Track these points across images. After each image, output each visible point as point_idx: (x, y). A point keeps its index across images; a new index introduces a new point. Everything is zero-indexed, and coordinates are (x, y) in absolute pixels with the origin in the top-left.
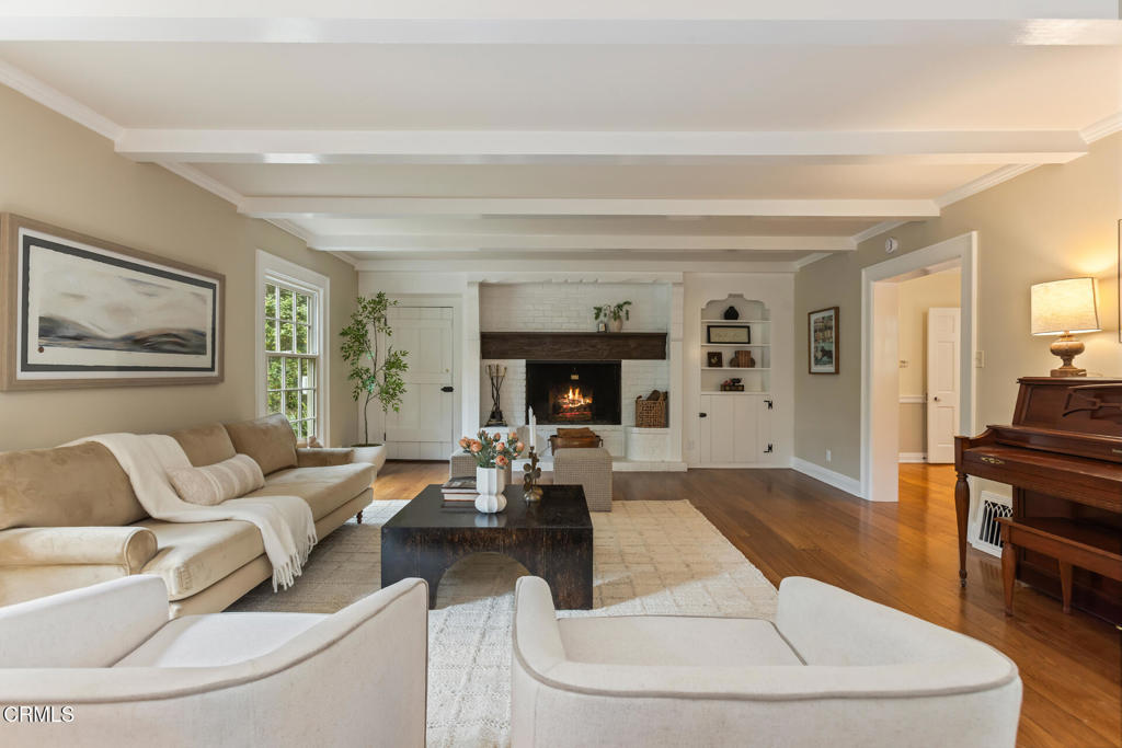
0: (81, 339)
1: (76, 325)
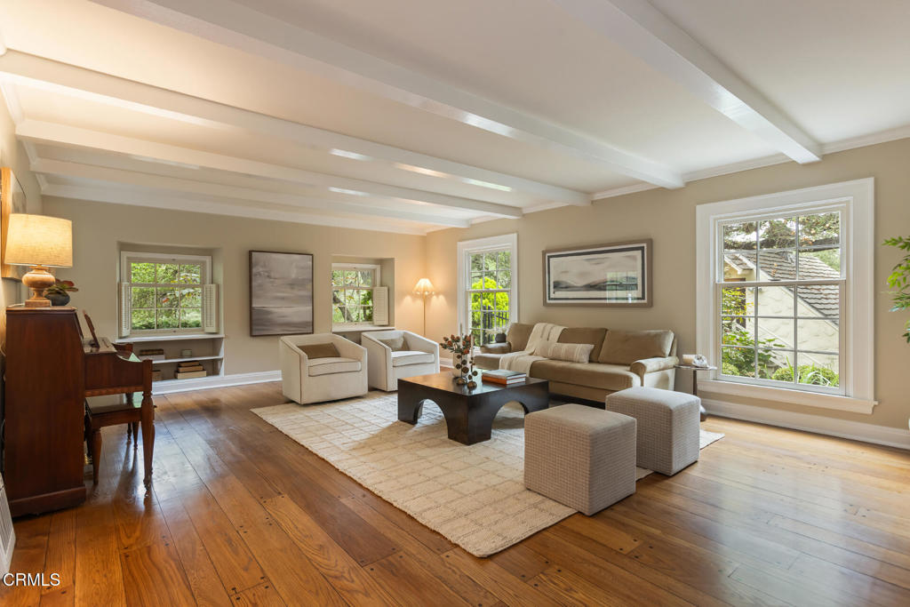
0: (568, 288)
1: (566, 283)
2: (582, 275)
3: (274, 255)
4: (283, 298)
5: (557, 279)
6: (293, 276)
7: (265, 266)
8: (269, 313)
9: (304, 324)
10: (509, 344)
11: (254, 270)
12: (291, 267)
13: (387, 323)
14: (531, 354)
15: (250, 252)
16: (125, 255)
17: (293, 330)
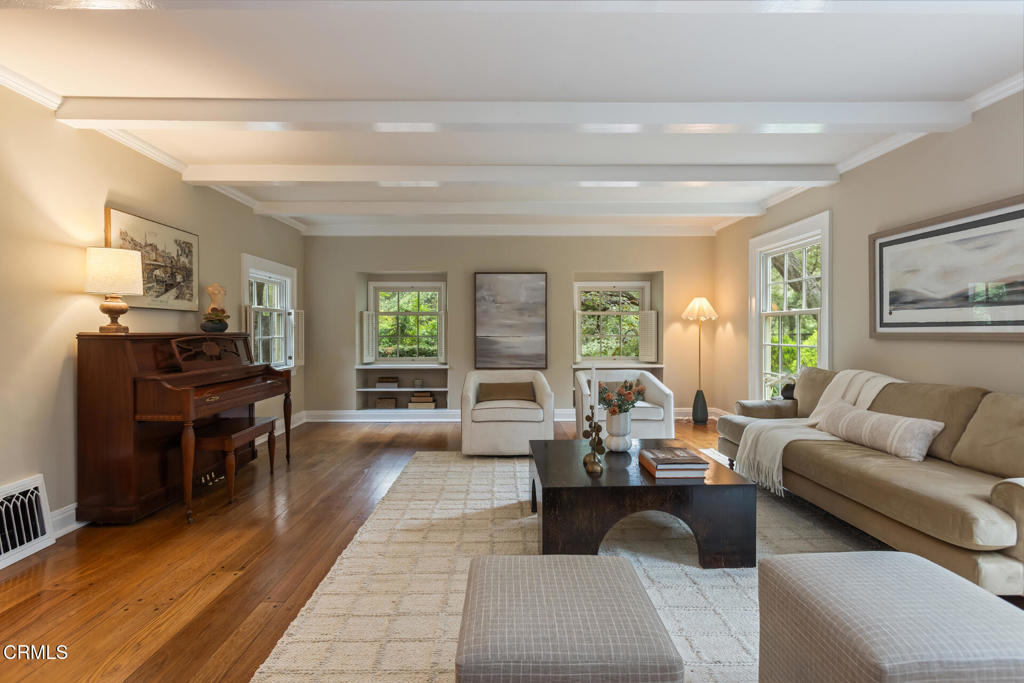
0: (918, 302)
1: (914, 292)
2: (946, 274)
3: (501, 276)
4: (510, 326)
5: (897, 287)
6: (523, 300)
8: (494, 342)
9: (537, 357)
10: (796, 401)
11: (478, 295)
12: (521, 289)
13: (653, 360)
14: (813, 426)
15: (475, 273)
16: (372, 285)
17: (521, 364)
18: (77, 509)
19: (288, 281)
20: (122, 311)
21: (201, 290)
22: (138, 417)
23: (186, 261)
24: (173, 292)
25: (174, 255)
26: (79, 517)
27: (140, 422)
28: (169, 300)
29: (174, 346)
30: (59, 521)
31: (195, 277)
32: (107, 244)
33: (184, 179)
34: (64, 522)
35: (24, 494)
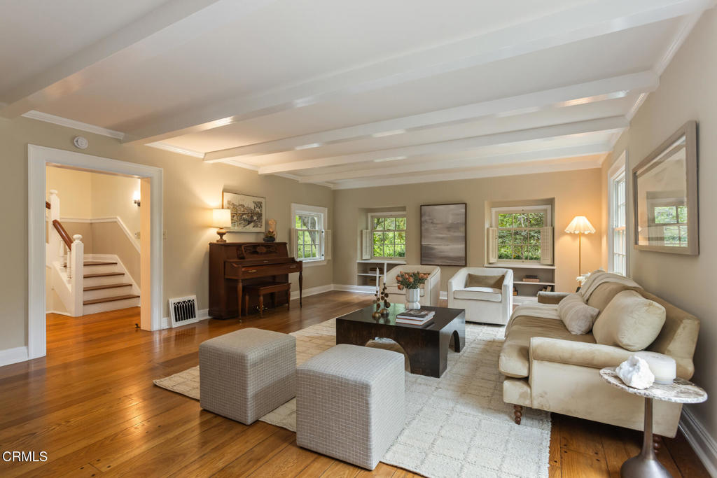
3: (437, 207)
4: (442, 238)
6: (450, 221)
7: (429, 216)
8: (432, 249)
9: (460, 258)
11: (423, 219)
12: (449, 214)
15: (421, 206)
17: (449, 262)
18: (209, 311)
19: (322, 215)
20: (224, 234)
21: (267, 223)
22: (226, 277)
23: (259, 210)
24: (252, 224)
25: (253, 208)
26: (210, 314)
27: (227, 279)
28: (250, 228)
29: (243, 248)
30: (201, 314)
31: (263, 217)
32: (223, 208)
33: (259, 173)
34: (204, 315)
35: (189, 301)
